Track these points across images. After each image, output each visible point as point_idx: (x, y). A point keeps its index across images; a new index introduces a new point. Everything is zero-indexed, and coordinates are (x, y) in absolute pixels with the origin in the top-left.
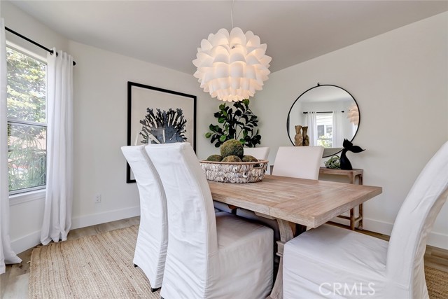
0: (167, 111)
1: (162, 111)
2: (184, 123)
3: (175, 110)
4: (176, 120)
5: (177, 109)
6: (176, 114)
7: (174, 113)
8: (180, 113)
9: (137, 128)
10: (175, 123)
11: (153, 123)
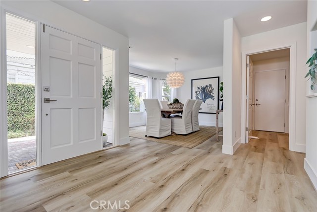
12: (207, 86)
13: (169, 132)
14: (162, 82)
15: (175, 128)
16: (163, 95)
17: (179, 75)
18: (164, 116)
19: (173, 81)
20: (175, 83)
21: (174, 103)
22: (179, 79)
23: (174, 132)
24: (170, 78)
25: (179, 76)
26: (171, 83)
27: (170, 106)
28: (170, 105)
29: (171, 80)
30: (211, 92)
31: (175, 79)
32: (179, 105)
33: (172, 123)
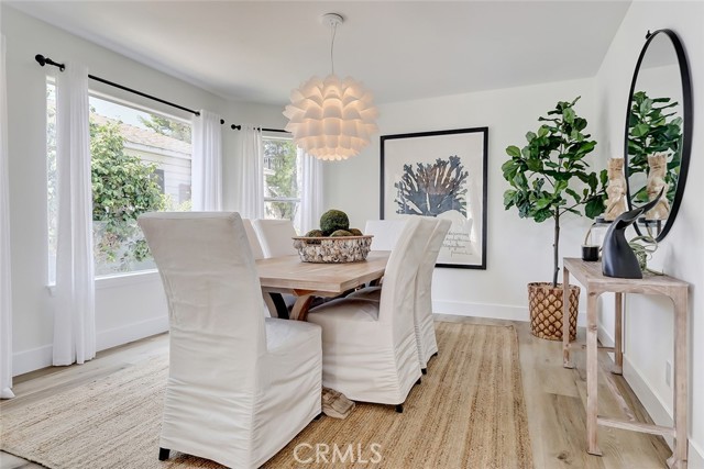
0: (433, 163)
1: (425, 165)
2: (462, 177)
3: (447, 160)
4: (449, 175)
5: (451, 158)
6: (449, 166)
7: (444, 164)
8: (455, 162)
9: (392, 194)
10: (447, 180)
11: (411, 186)
12: (441, 164)
13: (311, 405)
14: (263, 142)
15: (340, 372)
16: (266, 195)
17: (349, 92)
18: (283, 311)
19: (324, 122)
20: (335, 131)
21: (326, 233)
22: (353, 115)
23: (336, 396)
24: (311, 103)
25: (348, 100)
26: (316, 132)
27: (310, 250)
28: (309, 242)
29: (313, 114)
30: (455, 185)
31: (333, 113)
32: (352, 243)
33: (327, 342)
